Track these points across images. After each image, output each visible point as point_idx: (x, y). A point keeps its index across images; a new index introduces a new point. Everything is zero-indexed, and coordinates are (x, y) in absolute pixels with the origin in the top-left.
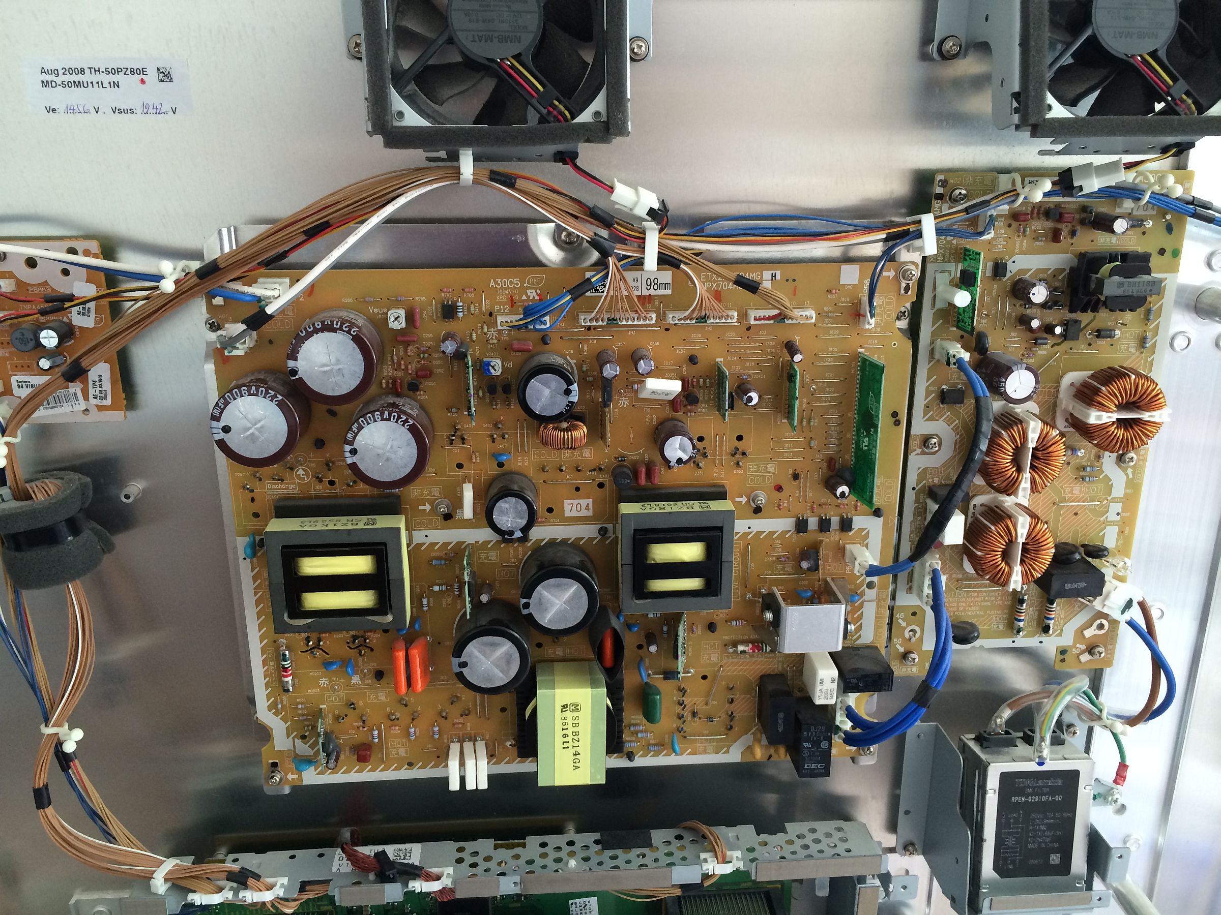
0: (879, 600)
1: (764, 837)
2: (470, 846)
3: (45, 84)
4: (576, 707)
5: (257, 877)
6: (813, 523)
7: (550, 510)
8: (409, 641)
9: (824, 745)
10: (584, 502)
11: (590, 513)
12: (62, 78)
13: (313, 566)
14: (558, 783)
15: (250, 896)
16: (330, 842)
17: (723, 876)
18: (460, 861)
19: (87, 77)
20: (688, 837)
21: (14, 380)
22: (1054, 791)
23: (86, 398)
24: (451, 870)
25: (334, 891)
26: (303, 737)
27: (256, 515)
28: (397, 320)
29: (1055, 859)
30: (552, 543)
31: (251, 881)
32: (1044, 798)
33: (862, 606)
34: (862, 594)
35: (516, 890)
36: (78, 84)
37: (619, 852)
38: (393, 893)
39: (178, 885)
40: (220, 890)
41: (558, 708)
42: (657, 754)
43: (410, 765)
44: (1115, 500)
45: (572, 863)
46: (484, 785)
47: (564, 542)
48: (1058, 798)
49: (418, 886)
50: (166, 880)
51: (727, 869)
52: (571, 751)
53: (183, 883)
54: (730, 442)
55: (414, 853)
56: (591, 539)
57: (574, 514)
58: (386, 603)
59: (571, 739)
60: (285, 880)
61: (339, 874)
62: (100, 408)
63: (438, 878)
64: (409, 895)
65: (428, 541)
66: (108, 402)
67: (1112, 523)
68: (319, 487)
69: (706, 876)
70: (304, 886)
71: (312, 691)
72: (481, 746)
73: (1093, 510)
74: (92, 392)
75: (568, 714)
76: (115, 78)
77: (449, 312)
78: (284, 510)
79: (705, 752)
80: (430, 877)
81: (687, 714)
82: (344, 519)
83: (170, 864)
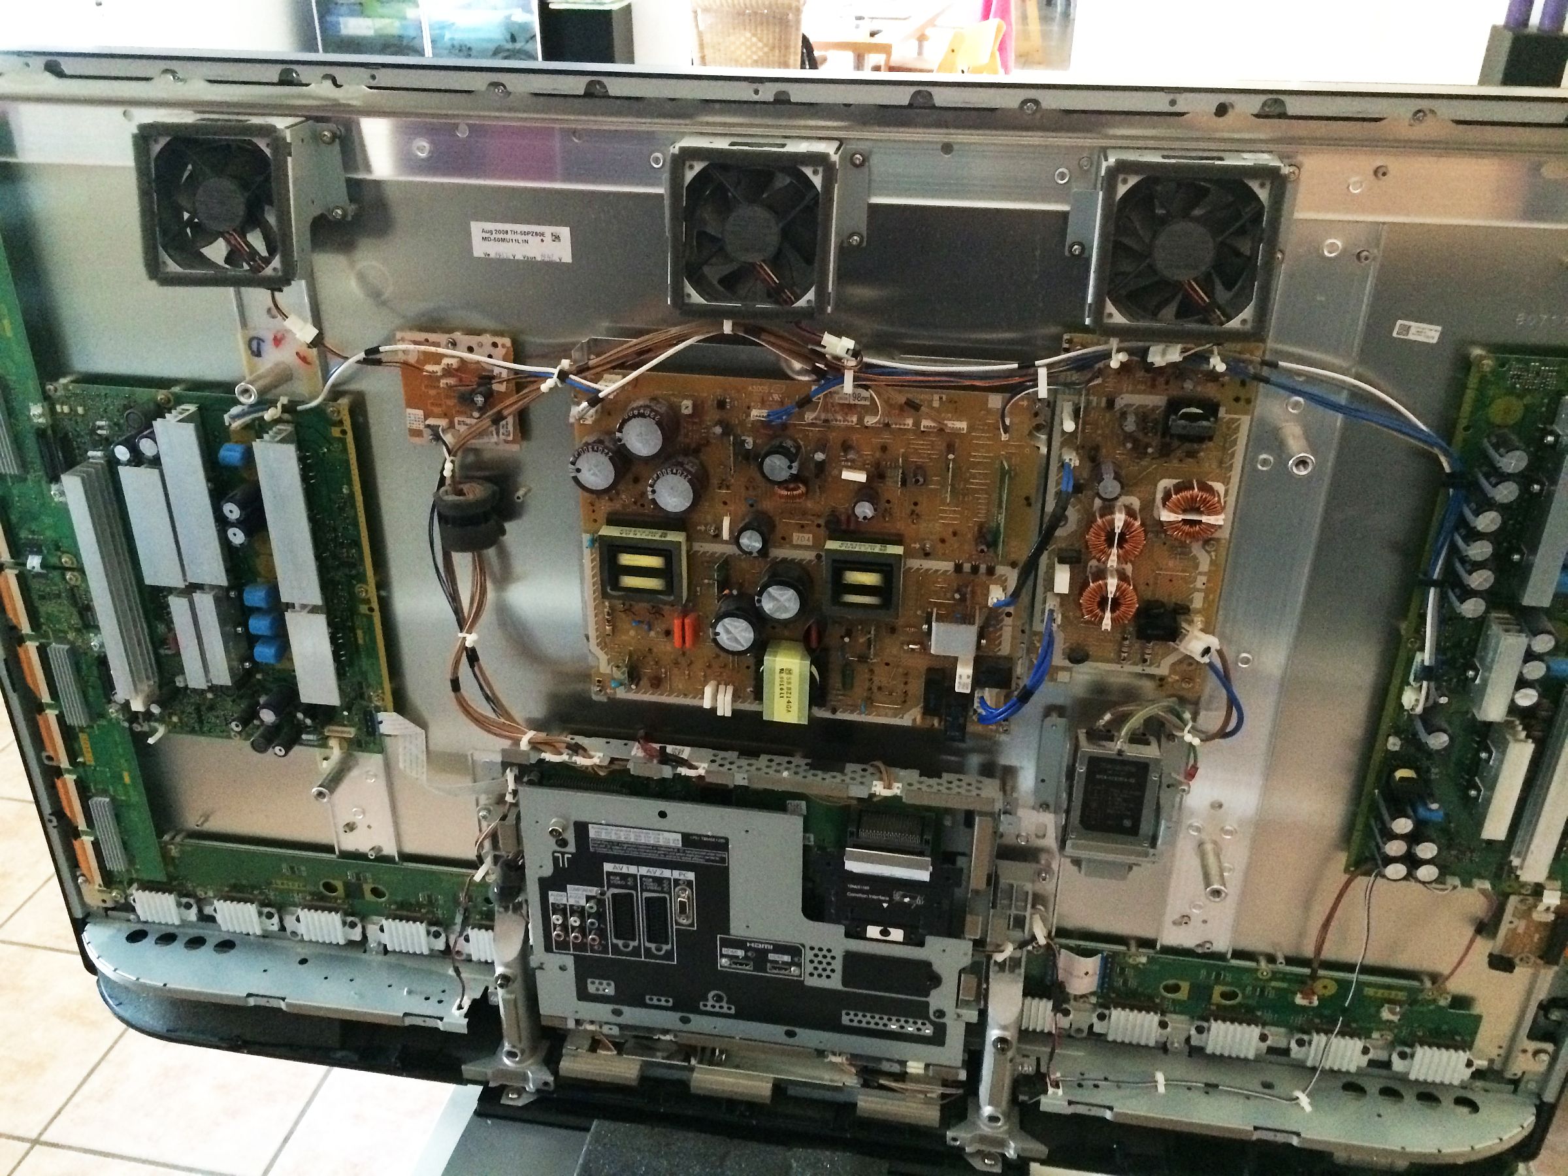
0: (1014, 627)
1: (924, 779)
2: (722, 754)
3: (484, 239)
4: (789, 672)
5: (585, 750)
6: (967, 567)
7: (783, 538)
8: (685, 614)
9: (961, 721)
10: (806, 536)
11: (810, 543)
12: (494, 235)
13: (627, 559)
14: (775, 720)
15: (580, 761)
16: (634, 738)
17: (886, 798)
18: (713, 761)
19: (508, 237)
20: (871, 770)
21: (456, 419)
22: (1130, 775)
23: (498, 434)
24: (706, 765)
25: (630, 766)
26: (618, 667)
27: (595, 521)
28: (687, 406)
29: (1127, 823)
30: (784, 560)
31: (580, 751)
32: (1121, 779)
33: (1001, 629)
34: (1002, 620)
35: (745, 783)
36: (503, 240)
37: (819, 773)
38: (667, 772)
39: (535, 745)
40: (561, 754)
41: (778, 671)
42: (852, 712)
43: (685, 695)
44: (1200, 574)
45: (785, 774)
46: (728, 714)
47: (793, 560)
48: (1132, 781)
49: (684, 771)
50: (530, 742)
51: (887, 793)
52: (786, 700)
53: (539, 746)
54: (909, 507)
55: (686, 752)
56: (811, 561)
57: (799, 543)
58: (671, 585)
59: (786, 691)
60: (601, 755)
61: (635, 756)
62: (507, 442)
63: (696, 768)
64: (678, 777)
65: (702, 550)
66: (511, 438)
67: (1198, 590)
68: (635, 507)
69: (872, 795)
70: (613, 760)
71: (624, 638)
72: (730, 689)
73: (1183, 578)
74: (501, 431)
75: (783, 675)
76: (525, 238)
77: (721, 405)
78: (612, 521)
79: (886, 715)
80: (691, 767)
81: (875, 689)
82: (647, 531)
83: (531, 734)
